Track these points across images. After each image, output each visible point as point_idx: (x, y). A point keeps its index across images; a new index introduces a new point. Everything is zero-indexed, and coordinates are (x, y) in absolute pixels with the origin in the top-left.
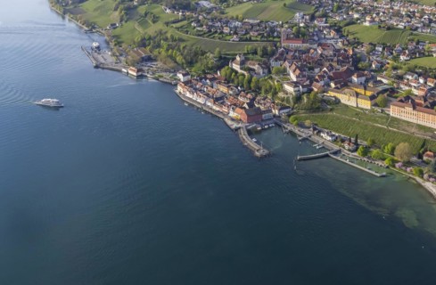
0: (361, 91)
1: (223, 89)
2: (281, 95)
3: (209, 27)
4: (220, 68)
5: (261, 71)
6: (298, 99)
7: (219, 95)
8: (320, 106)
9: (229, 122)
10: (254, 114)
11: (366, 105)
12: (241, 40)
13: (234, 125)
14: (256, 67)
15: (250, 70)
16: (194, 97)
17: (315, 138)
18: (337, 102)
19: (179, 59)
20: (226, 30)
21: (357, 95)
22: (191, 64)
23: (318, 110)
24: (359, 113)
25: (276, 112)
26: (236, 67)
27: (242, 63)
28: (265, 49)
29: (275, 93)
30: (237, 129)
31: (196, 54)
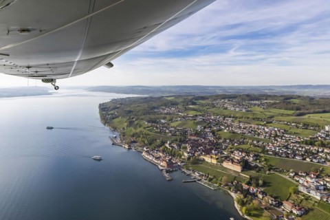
0: (214, 156)
1: (161, 154)
2: (183, 157)
3: (161, 130)
4: (161, 146)
5: (176, 147)
6: (189, 158)
7: (158, 156)
8: (197, 162)
9: (160, 167)
10: (170, 164)
11: (214, 161)
12: (172, 135)
13: (161, 168)
14: (175, 146)
15: (172, 147)
16: (148, 157)
17: (193, 174)
18: (204, 160)
19: (146, 142)
20: (167, 131)
21: (212, 157)
22: (150, 144)
23: (196, 163)
24: (211, 165)
25: (179, 164)
26: (167, 145)
27: (170, 144)
28: (180, 139)
29: (181, 157)
30: (162, 170)
31: (153, 140)
